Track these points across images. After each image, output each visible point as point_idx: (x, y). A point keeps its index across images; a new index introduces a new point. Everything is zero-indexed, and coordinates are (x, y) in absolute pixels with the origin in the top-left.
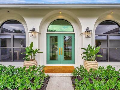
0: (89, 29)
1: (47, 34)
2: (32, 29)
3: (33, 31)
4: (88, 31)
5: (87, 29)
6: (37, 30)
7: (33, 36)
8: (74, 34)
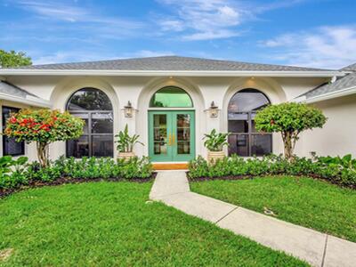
0: (216, 105)
1: (149, 111)
2: (127, 105)
3: (129, 107)
4: (213, 107)
5: (213, 104)
6: (134, 106)
7: (129, 116)
8: (194, 111)
